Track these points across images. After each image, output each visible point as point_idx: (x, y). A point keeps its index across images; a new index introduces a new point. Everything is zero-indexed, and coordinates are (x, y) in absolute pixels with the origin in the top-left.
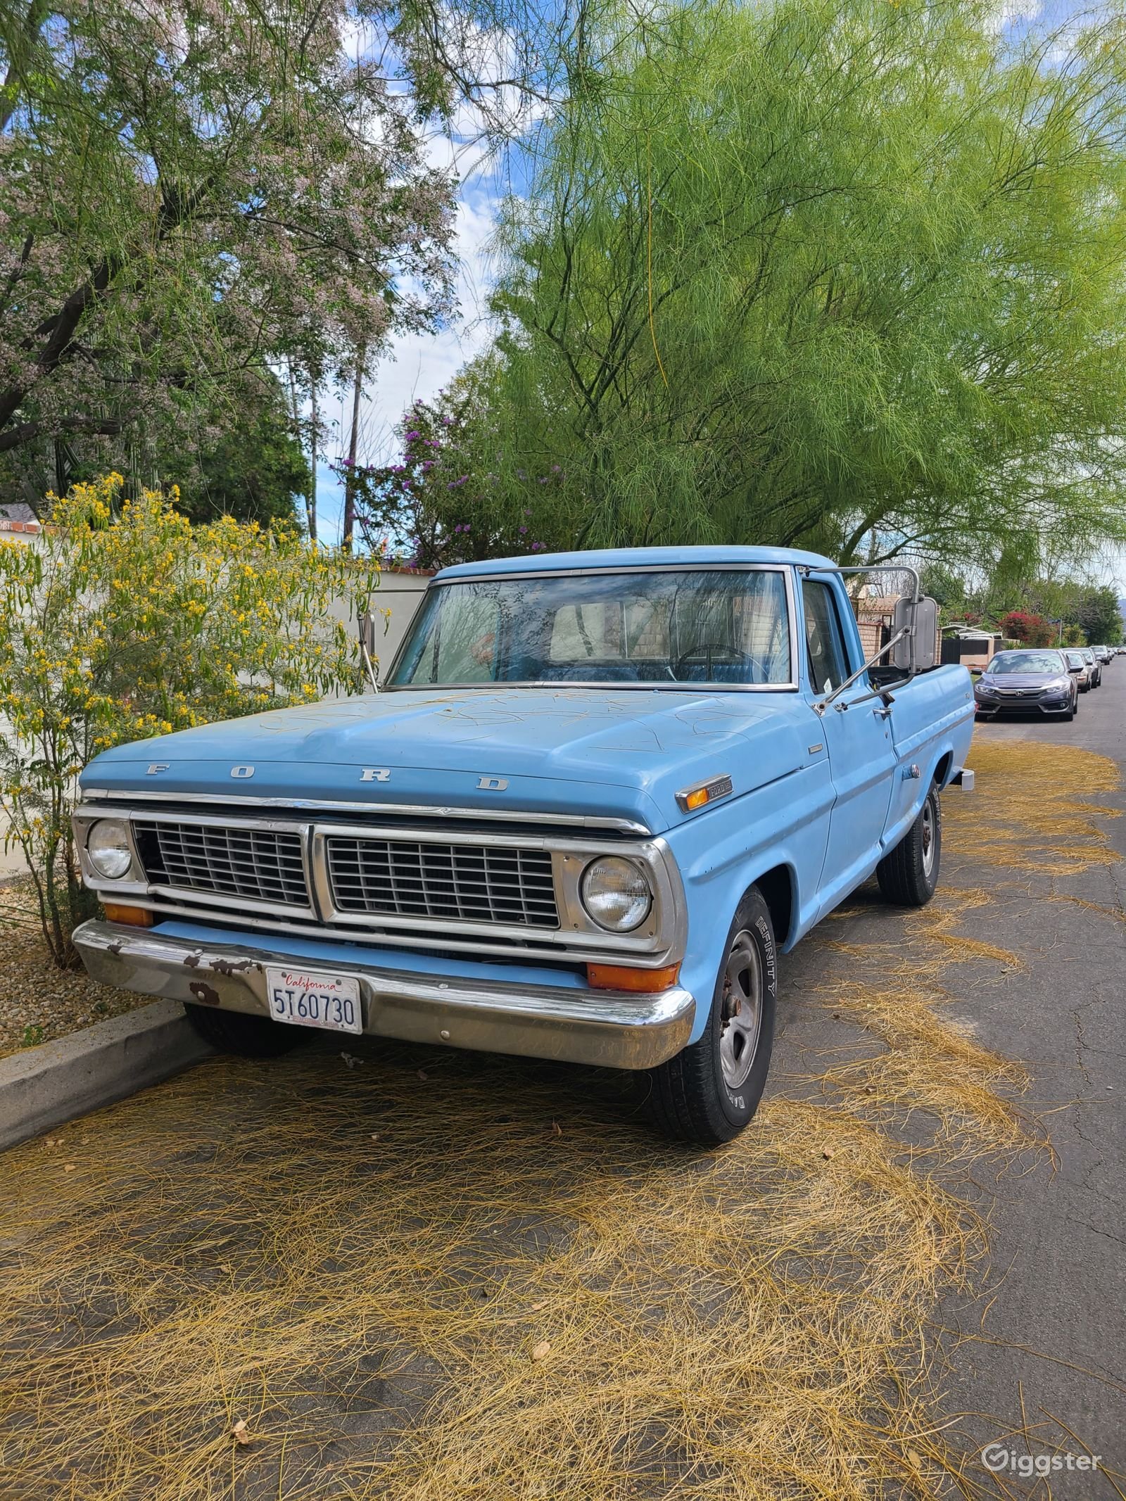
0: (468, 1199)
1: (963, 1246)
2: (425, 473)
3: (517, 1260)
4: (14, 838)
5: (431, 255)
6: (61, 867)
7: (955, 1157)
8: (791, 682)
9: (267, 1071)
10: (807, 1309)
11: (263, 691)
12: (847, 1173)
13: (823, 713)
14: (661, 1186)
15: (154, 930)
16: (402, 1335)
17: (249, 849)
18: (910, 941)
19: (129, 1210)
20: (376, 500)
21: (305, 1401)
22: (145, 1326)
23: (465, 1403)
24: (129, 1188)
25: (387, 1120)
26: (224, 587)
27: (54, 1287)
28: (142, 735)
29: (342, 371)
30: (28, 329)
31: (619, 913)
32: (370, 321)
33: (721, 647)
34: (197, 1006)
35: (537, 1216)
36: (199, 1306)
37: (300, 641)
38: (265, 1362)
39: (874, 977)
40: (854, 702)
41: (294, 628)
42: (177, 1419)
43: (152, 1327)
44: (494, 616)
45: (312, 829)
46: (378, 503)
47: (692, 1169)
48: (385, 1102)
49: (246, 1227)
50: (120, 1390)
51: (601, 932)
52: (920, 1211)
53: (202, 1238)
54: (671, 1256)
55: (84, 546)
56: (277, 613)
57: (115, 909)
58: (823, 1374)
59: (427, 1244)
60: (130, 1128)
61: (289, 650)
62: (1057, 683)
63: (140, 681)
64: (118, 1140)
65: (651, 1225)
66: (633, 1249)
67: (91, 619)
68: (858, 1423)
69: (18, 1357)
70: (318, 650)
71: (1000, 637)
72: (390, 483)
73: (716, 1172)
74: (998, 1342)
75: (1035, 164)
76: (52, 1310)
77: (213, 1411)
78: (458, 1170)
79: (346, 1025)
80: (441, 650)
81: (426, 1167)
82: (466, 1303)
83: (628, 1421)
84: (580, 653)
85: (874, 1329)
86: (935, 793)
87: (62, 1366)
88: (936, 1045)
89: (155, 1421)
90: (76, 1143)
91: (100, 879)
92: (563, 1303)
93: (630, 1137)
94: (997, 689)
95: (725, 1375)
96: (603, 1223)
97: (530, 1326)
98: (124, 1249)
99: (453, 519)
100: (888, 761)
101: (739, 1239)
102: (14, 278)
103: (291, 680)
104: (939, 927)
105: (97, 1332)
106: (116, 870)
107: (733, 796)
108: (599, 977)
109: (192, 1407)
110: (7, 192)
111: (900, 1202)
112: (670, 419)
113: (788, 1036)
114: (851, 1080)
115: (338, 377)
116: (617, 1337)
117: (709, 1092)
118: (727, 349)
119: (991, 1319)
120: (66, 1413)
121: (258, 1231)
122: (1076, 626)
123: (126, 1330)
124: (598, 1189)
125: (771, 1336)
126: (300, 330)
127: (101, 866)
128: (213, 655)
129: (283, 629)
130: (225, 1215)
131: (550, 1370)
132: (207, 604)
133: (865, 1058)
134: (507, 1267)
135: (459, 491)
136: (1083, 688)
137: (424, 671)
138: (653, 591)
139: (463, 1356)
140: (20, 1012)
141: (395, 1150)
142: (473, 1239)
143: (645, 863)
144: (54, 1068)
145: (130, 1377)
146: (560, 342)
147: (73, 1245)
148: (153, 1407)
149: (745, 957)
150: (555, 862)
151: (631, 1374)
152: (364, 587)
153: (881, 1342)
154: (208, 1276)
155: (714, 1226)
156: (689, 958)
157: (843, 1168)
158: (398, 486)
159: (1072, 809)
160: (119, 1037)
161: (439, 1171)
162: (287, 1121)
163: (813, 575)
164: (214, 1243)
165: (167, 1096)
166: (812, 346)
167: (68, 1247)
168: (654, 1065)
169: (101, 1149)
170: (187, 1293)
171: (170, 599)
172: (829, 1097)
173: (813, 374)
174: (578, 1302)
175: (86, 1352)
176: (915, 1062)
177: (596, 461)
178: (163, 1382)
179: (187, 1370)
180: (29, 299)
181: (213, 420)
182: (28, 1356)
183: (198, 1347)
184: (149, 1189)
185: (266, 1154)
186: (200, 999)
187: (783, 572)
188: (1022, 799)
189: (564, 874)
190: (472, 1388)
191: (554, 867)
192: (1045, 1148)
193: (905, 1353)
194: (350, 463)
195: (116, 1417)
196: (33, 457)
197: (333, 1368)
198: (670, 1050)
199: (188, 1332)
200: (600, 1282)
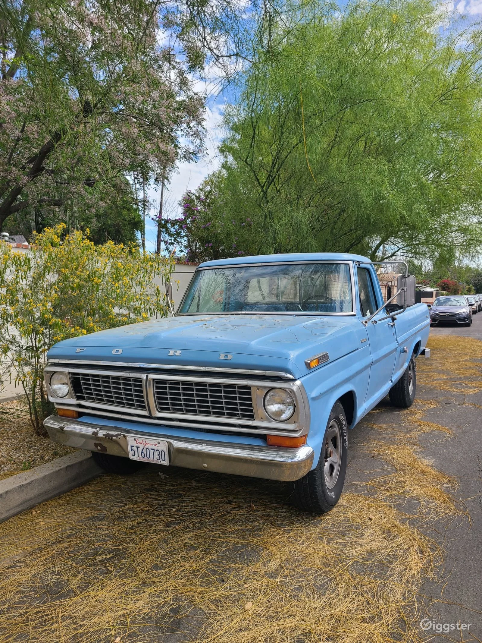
0: (215, 538)
1: (432, 559)
2: (193, 222)
3: (237, 565)
4: (19, 380)
5: (195, 129)
6: (38, 392)
7: (427, 519)
8: (353, 311)
9: (127, 480)
10: (365, 588)
11: (125, 316)
12: (380, 526)
13: (367, 325)
14: (299, 532)
15: (79, 420)
16: (188, 598)
17: (120, 385)
18: (404, 423)
19: (68, 542)
20: (172, 233)
21: (146, 628)
22: (76, 594)
23: (216, 629)
24: (68, 532)
25: (179, 502)
26: (108, 271)
27: (36, 577)
28: (74, 335)
29: (157, 178)
30: (23, 161)
31: (280, 413)
32: (169, 157)
33: (322, 296)
34: (97, 453)
35: (245, 545)
36: (99, 585)
37: (140, 294)
38: (128, 611)
39: (389, 439)
40: (380, 320)
41: (138, 289)
42: (90, 636)
43: (79, 595)
44: (223, 283)
45: (147, 376)
46: (172, 234)
47: (312, 524)
48: (178, 494)
49: (119, 550)
50: (65, 623)
51: (273, 421)
52: (412, 543)
53: (100, 555)
54: (304, 563)
55: (49, 255)
56: (130, 282)
57: (62, 411)
58: (373, 617)
59: (197, 557)
60: (68, 506)
61: (136, 298)
62: (464, 310)
63: (73, 312)
64: (63, 511)
65: (295, 549)
66: (288, 560)
67: (51, 285)
68: (389, 639)
69: (21, 608)
70: (149, 298)
71: (438, 290)
72: (177, 225)
73: (323, 526)
74: (449, 603)
75: (454, 89)
76: (36, 587)
77: (106, 633)
78: (211, 525)
79: (162, 462)
80: (201, 298)
81: (196, 523)
82: (215, 584)
83: (287, 638)
84: (260, 299)
85: (394, 596)
86: (414, 359)
87: (40, 612)
88: (417, 469)
89: (81, 637)
90: (45, 512)
91: (56, 398)
92: (258, 585)
93: (285, 510)
94: (438, 313)
95: (329, 617)
96: (274, 548)
97: (243, 595)
98: (66, 559)
99: (204, 241)
100: (394, 345)
101: (334, 556)
102: (18, 140)
103: (137, 311)
104: (416, 417)
105: (55, 597)
106: (63, 394)
107: (329, 361)
108: (272, 441)
109: (97, 631)
110: (15, 104)
111: (404, 539)
112: (297, 198)
113: (352, 464)
114: (380, 485)
115: (155, 181)
116: (282, 600)
117: (319, 491)
118: (322, 168)
119: (446, 592)
120: (42, 633)
121: (124, 552)
122: (471, 285)
123: (67, 596)
124: (272, 533)
125: (349, 600)
126: (139, 161)
127: (56, 392)
128: (104, 301)
129: (133, 289)
130: (110, 544)
131: (253, 615)
132: (102, 279)
133: (386, 475)
134: (233, 568)
135: (207, 229)
136: (475, 312)
137: (194, 307)
138: (292, 272)
139: (214, 608)
140: (21, 455)
141: (183, 516)
142: (217, 555)
143: (292, 391)
144: (36, 480)
145: (70, 617)
146: (250, 165)
147: (44, 558)
148: (80, 631)
149: (334, 431)
150: (252, 390)
151: (288, 617)
152: (168, 271)
153: (398, 602)
154: (103, 572)
155: (322, 550)
156: (311, 432)
157: (378, 524)
158: (181, 227)
159: (472, 365)
160: (63, 466)
161: (202, 525)
162: (136, 503)
163: (362, 265)
164: (105, 557)
165: (84, 491)
166: (359, 166)
167: (42, 559)
168: (296, 479)
169: (56, 515)
170: (94, 579)
171: (86, 277)
172: (371, 492)
173: (359, 179)
174: (264, 584)
175: (51, 606)
176: (408, 476)
177: (266, 216)
178: (84, 620)
179: (95, 614)
180: (24, 149)
181: (102, 199)
182: (25, 607)
183: (99, 604)
184: (77, 533)
185: (127, 517)
186: (99, 450)
187: (349, 264)
188: (450, 360)
189: (256, 396)
190: (219, 623)
191: (252, 393)
192: (466, 515)
193: (408, 607)
194: (160, 217)
195: (64, 635)
196: (25, 215)
197: (158, 613)
198: (303, 472)
199: (95, 597)
200: (273, 575)
